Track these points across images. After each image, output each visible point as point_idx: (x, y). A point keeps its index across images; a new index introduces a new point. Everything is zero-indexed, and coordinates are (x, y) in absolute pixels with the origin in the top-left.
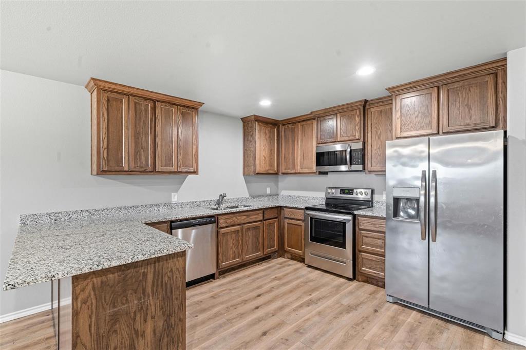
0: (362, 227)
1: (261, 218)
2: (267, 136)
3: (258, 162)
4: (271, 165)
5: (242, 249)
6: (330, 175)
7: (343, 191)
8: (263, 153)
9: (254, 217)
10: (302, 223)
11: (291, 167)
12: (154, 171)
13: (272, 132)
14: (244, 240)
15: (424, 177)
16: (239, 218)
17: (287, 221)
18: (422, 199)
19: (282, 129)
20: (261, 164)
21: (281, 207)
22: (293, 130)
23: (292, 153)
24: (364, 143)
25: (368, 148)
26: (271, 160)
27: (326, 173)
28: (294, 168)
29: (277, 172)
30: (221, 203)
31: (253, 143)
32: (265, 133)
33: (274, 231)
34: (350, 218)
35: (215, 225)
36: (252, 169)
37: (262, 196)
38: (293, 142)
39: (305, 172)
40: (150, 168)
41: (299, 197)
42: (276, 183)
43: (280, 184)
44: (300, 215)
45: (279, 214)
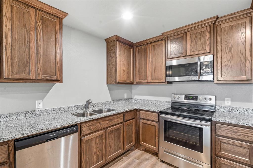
1: (122, 121)
2: (125, 54)
3: (118, 74)
4: (128, 77)
5: (106, 150)
6: (174, 84)
8: (123, 67)
9: (116, 121)
11: (143, 78)
13: (129, 51)
14: (107, 143)
16: (103, 123)
17: (142, 121)
19: (136, 49)
20: (121, 76)
21: (137, 109)
22: (145, 50)
23: (144, 67)
25: (218, 60)
26: (128, 72)
28: (146, 79)
29: (132, 82)
30: (88, 107)
31: (115, 59)
32: (124, 51)
33: (132, 130)
35: (77, 134)
36: (114, 79)
37: (121, 100)
38: (146, 59)
39: (155, 82)
41: (148, 100)
42: (131, 90)
43: (134, 91)
44: (154, 117)
45: (136, 115)
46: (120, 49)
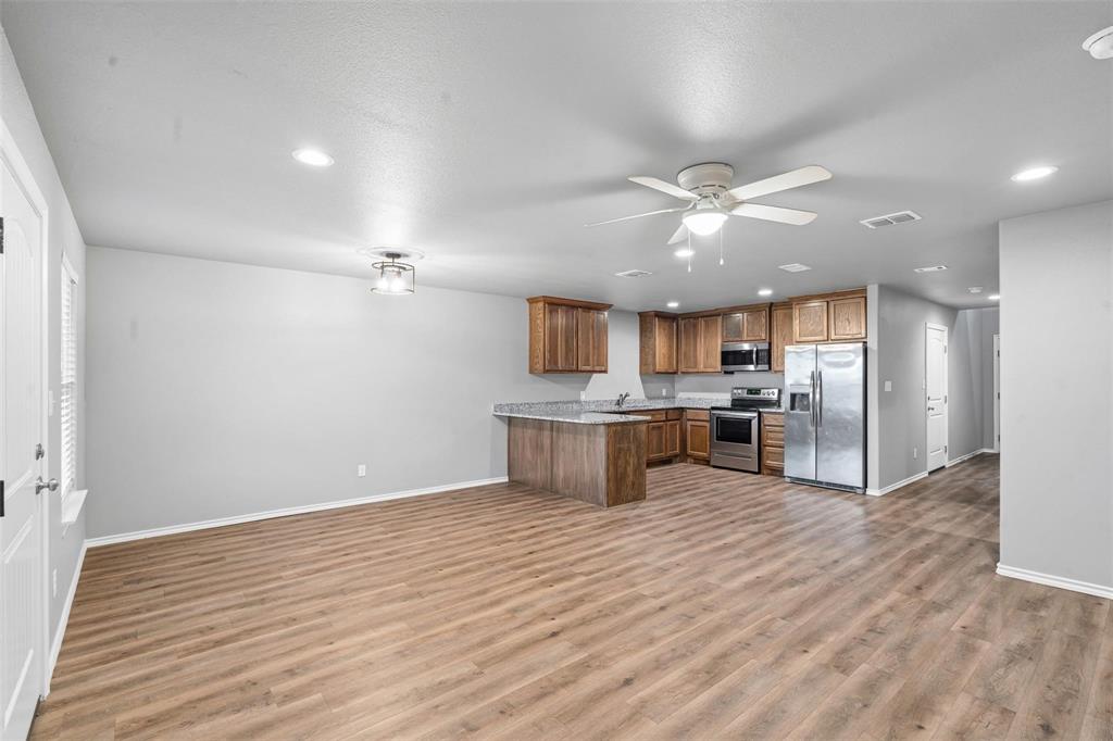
0: (766, 423)
1: (664, 418)
3: (657, 361)
4: (670, 363)
6: (736, 375)
7: (750, 391)
8: (663, 351)
9: (658, 417)
10: (708, 425)
11: (692, 365)
12: (577, 371)
13: (671, 328)
15: (813, 378)
17: (689, 423)
18: (811, 396)
19: (682, 323)
20: (661, 363)
21: (682, 408)
22: (695, 326)
24: (770, 344)
25: (774, 349)
26: (670, 357)
27: (732, 373)
28: (695, 367)
29: (676, 371)
30: (622, 403)
31: (652, 340)
32: (664, 329)
33: (676, 433)
34: (755, 415)
36: (651, 367)
37: (660, 397)
38: (695, 338)
39: (708, 371)
40: (574, 367)
41: (700, 399)
42: (673, 383)
43: (677, 386)
44: (705, 416)
45: (681, 415)
46: (660, 333)
